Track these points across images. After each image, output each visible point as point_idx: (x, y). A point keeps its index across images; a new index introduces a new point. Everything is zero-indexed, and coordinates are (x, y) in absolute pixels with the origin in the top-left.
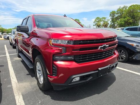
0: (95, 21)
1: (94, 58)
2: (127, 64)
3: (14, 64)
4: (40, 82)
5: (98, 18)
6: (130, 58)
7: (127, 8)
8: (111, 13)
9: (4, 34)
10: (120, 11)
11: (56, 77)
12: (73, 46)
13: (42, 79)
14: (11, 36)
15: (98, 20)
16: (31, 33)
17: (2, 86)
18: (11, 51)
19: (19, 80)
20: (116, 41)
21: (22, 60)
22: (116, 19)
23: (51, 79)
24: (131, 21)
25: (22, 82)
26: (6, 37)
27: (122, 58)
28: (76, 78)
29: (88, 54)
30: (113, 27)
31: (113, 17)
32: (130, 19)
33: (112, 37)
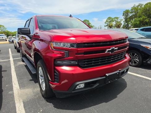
0: (107, 21)
1: (100, 62)
2: (140, 69)
3: (17, 69)
4: (43, 89)
5: (109, 18)
6: (144, 62)
7: (143, 6)
8: (124, 12)
9: (9, 37)
10: (135, 9)
11: (58, 84)
12: (76, 49)
13: (44, 85)
14: (15, 39)
15: (110, 20)
16: (33, 36)
17: (3, 93)
18: (16, 55)
19: (22, 85)
20: (127, 43)
21: (26, 65)
22: (130, 19)
23: (53, 86)
24: (147, 20)
25: (24, 89)
26: (11, 41)
27: (135, 63)
28: (81, 85)
29: (94, 58)
30: (126, 28)
31: (127, 16)
32: (146, 19)
33: (122, 38)
